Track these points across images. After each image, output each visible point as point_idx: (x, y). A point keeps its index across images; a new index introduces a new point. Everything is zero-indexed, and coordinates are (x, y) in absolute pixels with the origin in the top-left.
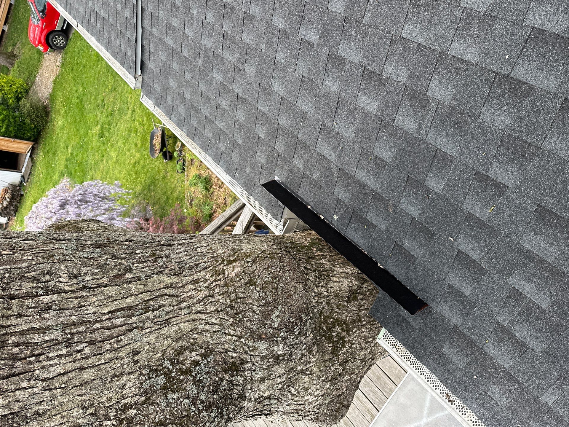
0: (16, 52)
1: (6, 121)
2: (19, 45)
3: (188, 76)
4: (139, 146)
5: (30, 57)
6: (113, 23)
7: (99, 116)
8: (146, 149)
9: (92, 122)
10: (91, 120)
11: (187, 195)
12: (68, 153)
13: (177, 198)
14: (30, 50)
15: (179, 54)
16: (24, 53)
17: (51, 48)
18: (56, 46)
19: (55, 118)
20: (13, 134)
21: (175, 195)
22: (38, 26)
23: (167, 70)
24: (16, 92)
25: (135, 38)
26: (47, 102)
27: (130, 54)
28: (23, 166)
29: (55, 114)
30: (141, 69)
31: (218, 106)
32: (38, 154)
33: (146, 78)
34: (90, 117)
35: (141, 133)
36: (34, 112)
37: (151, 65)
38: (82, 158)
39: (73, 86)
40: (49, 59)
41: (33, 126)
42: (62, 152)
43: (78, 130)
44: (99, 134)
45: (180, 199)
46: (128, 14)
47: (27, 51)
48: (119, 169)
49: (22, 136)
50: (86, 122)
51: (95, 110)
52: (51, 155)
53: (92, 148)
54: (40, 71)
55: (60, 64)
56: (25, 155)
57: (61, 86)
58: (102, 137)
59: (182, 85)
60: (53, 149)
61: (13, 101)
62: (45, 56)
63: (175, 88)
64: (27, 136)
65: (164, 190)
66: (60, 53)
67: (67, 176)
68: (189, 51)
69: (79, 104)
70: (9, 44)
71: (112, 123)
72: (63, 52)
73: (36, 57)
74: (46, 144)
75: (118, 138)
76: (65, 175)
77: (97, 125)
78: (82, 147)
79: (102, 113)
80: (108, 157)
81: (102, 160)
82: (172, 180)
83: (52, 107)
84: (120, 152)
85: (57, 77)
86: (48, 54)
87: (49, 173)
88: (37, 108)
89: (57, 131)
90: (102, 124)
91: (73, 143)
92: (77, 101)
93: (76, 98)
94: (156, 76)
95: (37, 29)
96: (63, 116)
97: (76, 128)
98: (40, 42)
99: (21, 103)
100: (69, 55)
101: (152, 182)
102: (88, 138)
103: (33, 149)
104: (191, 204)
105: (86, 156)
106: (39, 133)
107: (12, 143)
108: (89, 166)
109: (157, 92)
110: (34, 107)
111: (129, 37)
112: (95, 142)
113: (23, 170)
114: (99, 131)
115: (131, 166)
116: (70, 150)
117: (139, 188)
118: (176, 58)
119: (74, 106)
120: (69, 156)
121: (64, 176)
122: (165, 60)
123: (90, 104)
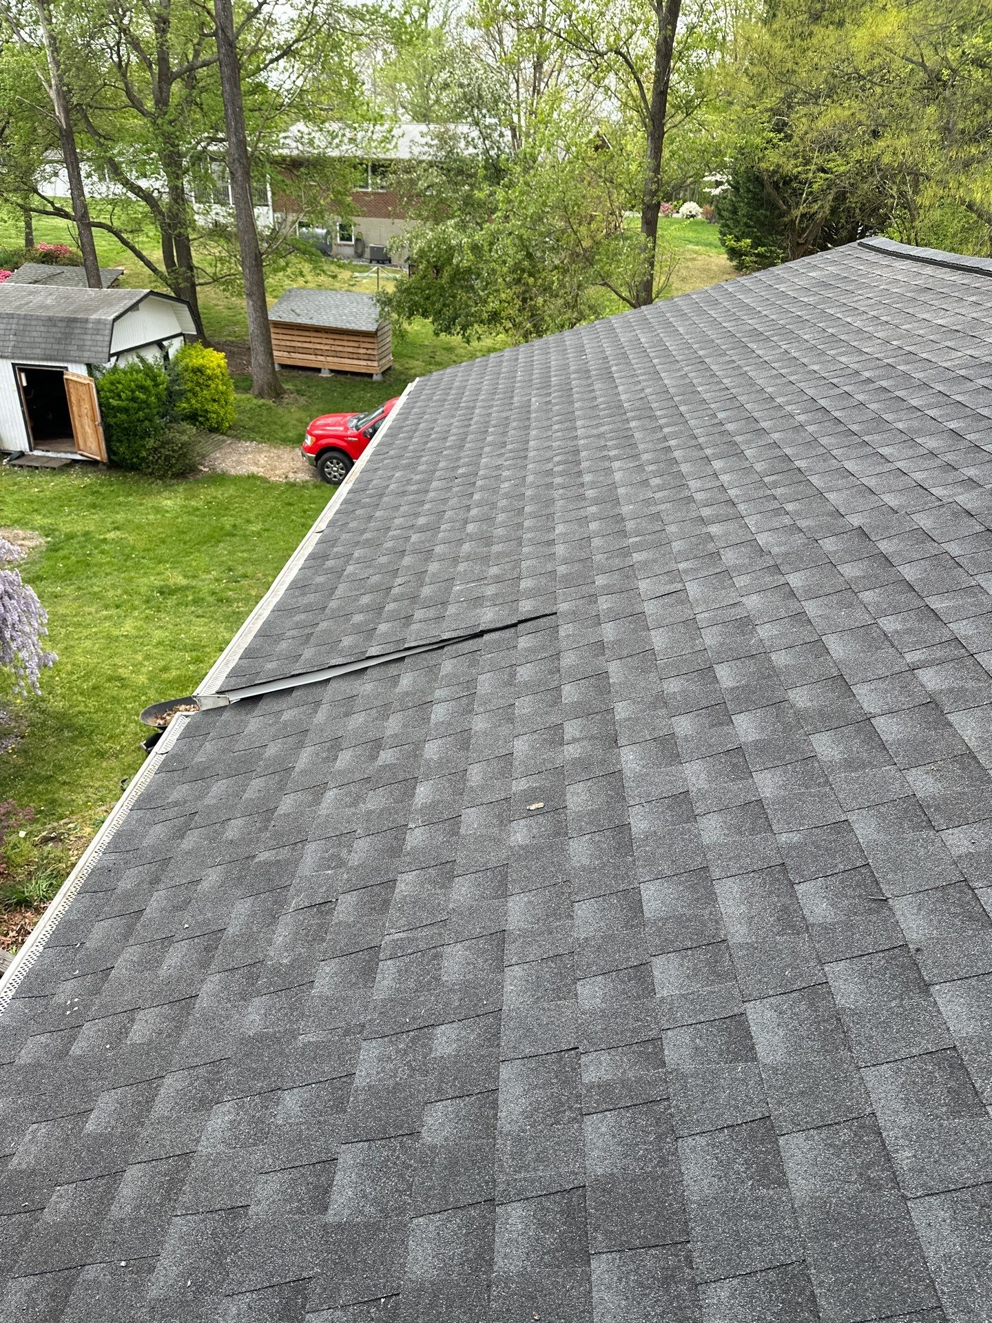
0: (287, 399)
1: (135, 405)
2: (302, 400)
3: (234, 830)
4: (165, 676)
5: (287, 423)
6: (327, 611)
7: (208, 577)
8: (160, 694)
9: (190, 566)
10: (194, 564)
11: (67, 824)
12: (104, 533)
13: (53, 801)
14: (300, 421)
15: (281, 788)
16: (290, 412)
17: (317, 459)
18: (324, 465)
19: (175, 491)
20: (112, 421)
21: (63, 794)
22: (347, 429)
23: (243, 768)
24: (206, 411)
25: (300, 671)
26: (206, 470)
27: (269, 666)
28: (48, 451)
29: (185, 490)
30: (242, 700)
31: (168, 940)
32: (85, 474)
33: (226, 715)
34: (199, 559)
35: (196, 671)
36: (174, 451)
37: (254, 722)
38: (101, 565)
39: (255, 512)
40: (296, 458)
41: (144, 454)
42: (103, 520)
43: (164, 542)
44: (167, 586)
45: (53, 809)
46: (347, 641)
47: (297, 415)
48: (95, 648)
49: (114, 438)
50: (188, 554)
51: (220, 566)
52: (88, 501)
53: (131, 580)
54: (264, 446)
55: (292, 480)
56: (76, 450)
57: (249, 491)
58: (162, 593)
59: (214, 817)
60: (105, 501)
61: (184, 409)
62: (297, 450)
63: (207, 801)
64: (118, 448)
65: (67, 765)
66: (314, 476)
67: (48, 542)
68: (289, 814)
69: (222, 533)
70: (298, 383)
71: (201, 607)
72: (318, 481)
73: (290, 435)
74: (112, 485)
75: (170, 626)
76: (49, 539)
77: (185, 576)
78: (126, 559)
79: (217, 580)
80: (119, 617)
81: (106, 607)
82: (99, 775)
83: (197, 481)
84: (136, 641)
85: (264, 480)
86: (303, 456)
87: (46, 504)
88: (185, 455)
89: (150, 502)
90: (193, 587)
91: (131, 539)
92: (228, 527)
93: (232, 522)
94: (230, 742)
95: (342, 428)
96: (185, 506)
97: (167, 536)
98: (319, 437)
99: (186, 425)
100: (315, 492)
101: (81, 731)
102: (151, 566)
103: (93, 463)
104: (46, 840)
105: (108, 571)
106: (133, 468)
107: (91, 423)
108: (84, 584)
109: (196, 753)
110: (185, 450)
111: (302, 657)
112: (147, 582)
113: (37, 453)
114: (175, 584)
115: (109, 672)
116: (111, 535)
117: (58, 705)
118: (273, 781)
119: (214, 523)
120: (97, 536)
121: (47, 536)
122: (266, 755)
123: (230, 553)
